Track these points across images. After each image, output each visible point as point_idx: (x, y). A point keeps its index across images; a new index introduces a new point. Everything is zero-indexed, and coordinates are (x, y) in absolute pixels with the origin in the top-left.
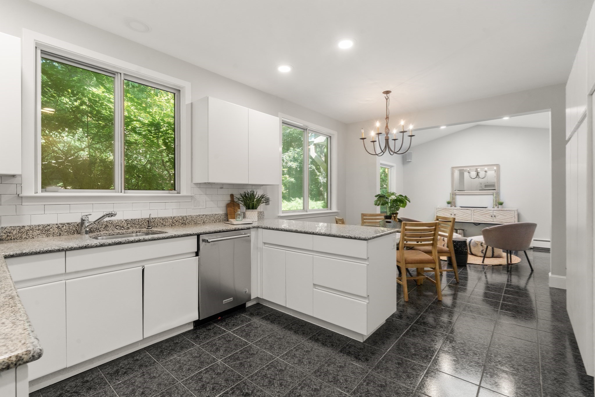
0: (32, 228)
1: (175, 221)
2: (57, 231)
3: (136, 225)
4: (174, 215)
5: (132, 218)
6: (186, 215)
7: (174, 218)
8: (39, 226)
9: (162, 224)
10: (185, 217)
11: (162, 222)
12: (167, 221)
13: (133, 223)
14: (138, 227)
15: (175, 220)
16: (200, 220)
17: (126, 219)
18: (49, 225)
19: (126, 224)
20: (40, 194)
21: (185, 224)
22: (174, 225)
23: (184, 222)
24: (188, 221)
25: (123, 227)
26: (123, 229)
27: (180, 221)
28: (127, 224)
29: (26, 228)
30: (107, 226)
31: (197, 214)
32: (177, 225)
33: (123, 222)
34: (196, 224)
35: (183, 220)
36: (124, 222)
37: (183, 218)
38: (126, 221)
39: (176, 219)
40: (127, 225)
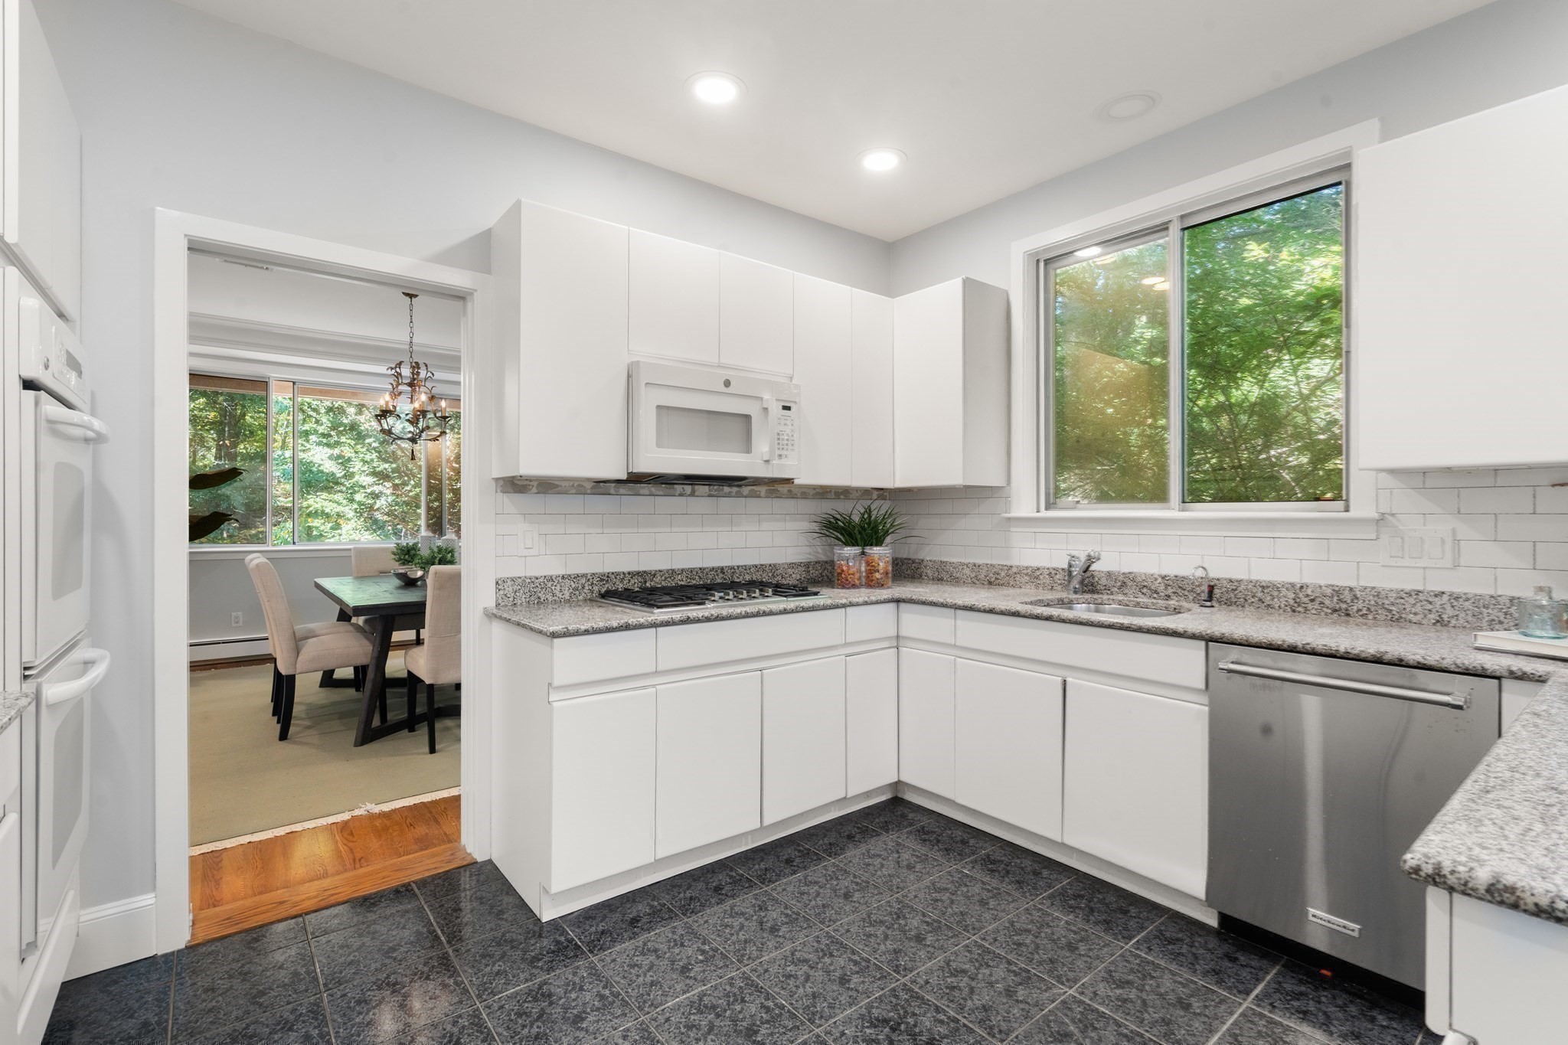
0: (1021, 571)
1: (1306, 600)
2: (1048, 580)
3: (1186, 593)
4: (1307, 579)
5: (1177, 574)
6: (1353, 584)
7: (1302, 587)
8: (1027, 568)
9: (1260, 600)
10: (1347, 592)
11: (1260, 595)
12: (1276, 593)
13: (1180, 587)
14: (1191, 598)
15: (1307, 596)
16: (1418, 608)
17: (1164, 573)
18: (1038, 569)
19: (1162, 587)
20: (1044, 514)
21: (1348, 615)
22: (1300, 609)
23: (1344, 606)
24: (1360, 605)
25: (1156, 592)
26: (1155, 595)
27: (1327, 602)
28: (1167, 586)
29: (1014, 570)
30: (1124, 584)
31: (1408, 587)
32: (1314, 612)
33: (1156, 579)
34: (1397, 620)
35: (1340, 600)
36: (1160, 580)
37: (1337, 592)
38: (1163, 578)
39: (1309, 592)
40: (1166, 589)
